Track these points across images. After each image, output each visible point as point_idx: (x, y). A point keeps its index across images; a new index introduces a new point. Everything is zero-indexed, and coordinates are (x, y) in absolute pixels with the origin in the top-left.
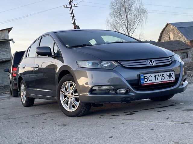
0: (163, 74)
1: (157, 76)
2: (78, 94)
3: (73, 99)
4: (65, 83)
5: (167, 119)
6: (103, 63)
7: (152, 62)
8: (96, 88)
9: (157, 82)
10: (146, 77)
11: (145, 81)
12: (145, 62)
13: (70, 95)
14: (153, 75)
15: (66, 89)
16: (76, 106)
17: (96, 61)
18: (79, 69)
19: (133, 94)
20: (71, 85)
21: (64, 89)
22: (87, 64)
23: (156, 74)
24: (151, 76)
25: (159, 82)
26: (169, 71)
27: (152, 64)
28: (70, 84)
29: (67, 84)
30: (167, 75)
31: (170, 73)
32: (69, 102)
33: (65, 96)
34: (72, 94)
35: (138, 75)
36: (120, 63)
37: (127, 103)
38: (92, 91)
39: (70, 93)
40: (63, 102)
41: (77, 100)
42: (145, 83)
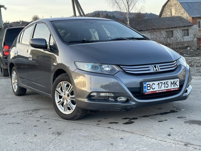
0: (167, 82)
1: (160, 84)
2: (74, 97)
3: (69, 101)
4: (61, 82)
5: (169, 135)
6: (103, 67)
7: (156, 68)
8: (95, 94)
9: (161, 90)
10: (149, 85)
11: (148, 90)
12: (148, 67)
13: (66, 96)
14: (156, 83)
15: (61, 89)
16: (72, 109)
17: (97, 65)
18: (77, 71)
19: (134, 103)
20: (68, 86)
21: (60, 88)
22: (86, 66)
23: (160, 82)
24: (155, 84)
25: (162, 90)
26: (174, 79)
27: (156, 70)
28: (66, 84)
29: (64, 84)
30: (171, 82)
31: (174, 80)
32: (64, 104)
33: (60, 97)
34: (68, 96)
35: (140, 83)
36: (122, 68)
37: (127, 111)
38: (90, 97)
39: (66, 94)
40: (58, 102)
41: (73, 102)
42: (147, 91)
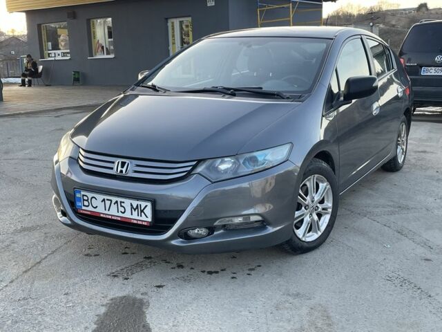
0: (121, 202)
1: (108, 203)
9: (109, 215)
10: (85, 198)
11: (84, 206)
14: (100, 197)
19: (69, 222)
23: (105, 197)
24: (96, 199)
25: (112, 215)
26: (138, 199)
27: (121, 171)
30: (131, 205)
31: (139, 203)
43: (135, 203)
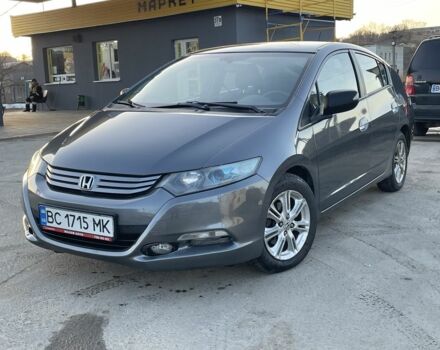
0: (83, 217)
7: (87, 182)
9: (72, 231)
10: (49, 214)
14: (64, 213)
19: (35, 240)
23: (69, 213)
24: (59, 215)
25: (75, 232)
30: (94, 221)
31: (101, 218)
42: (48, 224)
43: (97, 218)
